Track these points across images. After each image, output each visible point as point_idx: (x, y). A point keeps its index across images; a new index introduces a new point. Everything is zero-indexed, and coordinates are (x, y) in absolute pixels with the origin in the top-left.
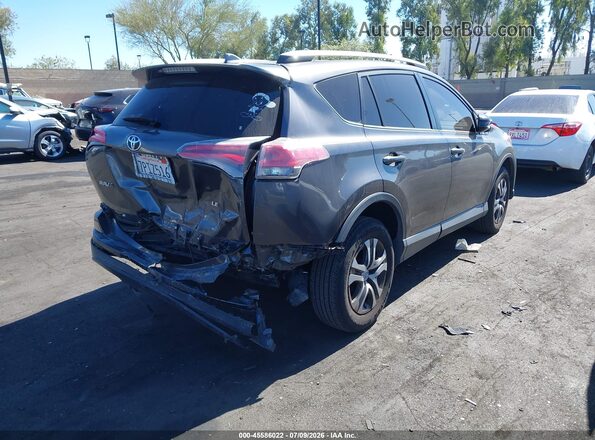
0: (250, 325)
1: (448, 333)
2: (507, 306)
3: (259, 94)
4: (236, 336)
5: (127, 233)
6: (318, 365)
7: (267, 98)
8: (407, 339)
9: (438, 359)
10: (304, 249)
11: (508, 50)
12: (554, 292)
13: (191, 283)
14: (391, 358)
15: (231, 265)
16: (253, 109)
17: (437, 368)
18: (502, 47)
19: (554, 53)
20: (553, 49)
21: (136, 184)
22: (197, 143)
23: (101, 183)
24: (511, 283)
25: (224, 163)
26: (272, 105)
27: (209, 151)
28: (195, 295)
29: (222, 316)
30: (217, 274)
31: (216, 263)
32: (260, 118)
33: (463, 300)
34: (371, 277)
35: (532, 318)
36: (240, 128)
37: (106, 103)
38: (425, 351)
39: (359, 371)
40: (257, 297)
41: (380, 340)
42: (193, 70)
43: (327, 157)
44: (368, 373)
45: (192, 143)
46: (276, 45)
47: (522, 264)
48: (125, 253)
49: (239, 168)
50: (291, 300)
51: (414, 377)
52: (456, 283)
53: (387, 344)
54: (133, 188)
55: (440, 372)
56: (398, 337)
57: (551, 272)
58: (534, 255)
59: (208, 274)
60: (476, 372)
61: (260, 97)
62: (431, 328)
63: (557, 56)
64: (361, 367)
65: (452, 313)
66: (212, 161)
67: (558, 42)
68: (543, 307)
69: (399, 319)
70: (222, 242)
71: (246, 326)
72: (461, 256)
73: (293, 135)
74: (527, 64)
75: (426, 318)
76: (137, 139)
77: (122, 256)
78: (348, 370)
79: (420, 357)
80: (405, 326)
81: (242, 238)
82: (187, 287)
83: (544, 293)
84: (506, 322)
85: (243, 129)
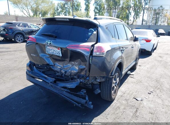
0: (85, 101)
1: (137, 100)
2: (148, 91)
3: (91, 29)
4: (80, 104)
5: (39, 71)
6: (104, 112)
7: (93, 30)
8: (126, 102)
9: (138, 109)
10: (103, 77)
11: (122, 17)
12: (159, 87)
13: (65, 88)
14: (125, 109)
15: (80, 82)
16: (90, 34)
17: (138, 111)
18: (121, 16)
19: (134, 19)
20: (134, 18)
21: (46, 55)
22: (73, 44)
23: (32, 55)
24: (146, 84)
25: (83, 50)
26: (95, 33)
27: (78, 47)
28: (66, 91)
29: (76, 98)
30: (76, 85)
31: (75, 81)
32: (91, 37)
33: (136, 90)
34: (116, 84)
35: (157, 94)
36: (86, 39)
37: (11, 26)
38: (133, 106)
39: (117, 113)
40: (85, 92)
41: (119, 103)
42: (68, 20)
43: (110, 49)
44: (120, 114)
45: (72, 44)
46: (58, 11)
47: (147, 78)
48: (41, 78)
49: (88, 52)
50: (95, 92)
51: (133, 114)
52: (132, 85)
53: (122, 104)
54: (44, 57)
55: (140, 113)
56: (124, 102)
57: (155, 81)
58: (149, 75)
59: (72, 85)
60: (150, 112)
61: (91, 30)
62: (131, 99)
63: (135, 20)
64: (117, 112)
65: (135, 94)
66: (79, 50)
67: (135, 16)
68: (158, 91)
69: (122, 96)
70: (78, 75)
71: (83, 101)
72: (130, 76)
73: (102, 42)
74: (127, 21)
75: (129, 96)
76: (50, 42)
77: (39, 79)
78: (114, 113)
79: (132, 108)
80: (124, 98)
81: (86, 74)
82: (63, 89)
83: (156, 87)
84: (150, 96)
85: (87, 40)
